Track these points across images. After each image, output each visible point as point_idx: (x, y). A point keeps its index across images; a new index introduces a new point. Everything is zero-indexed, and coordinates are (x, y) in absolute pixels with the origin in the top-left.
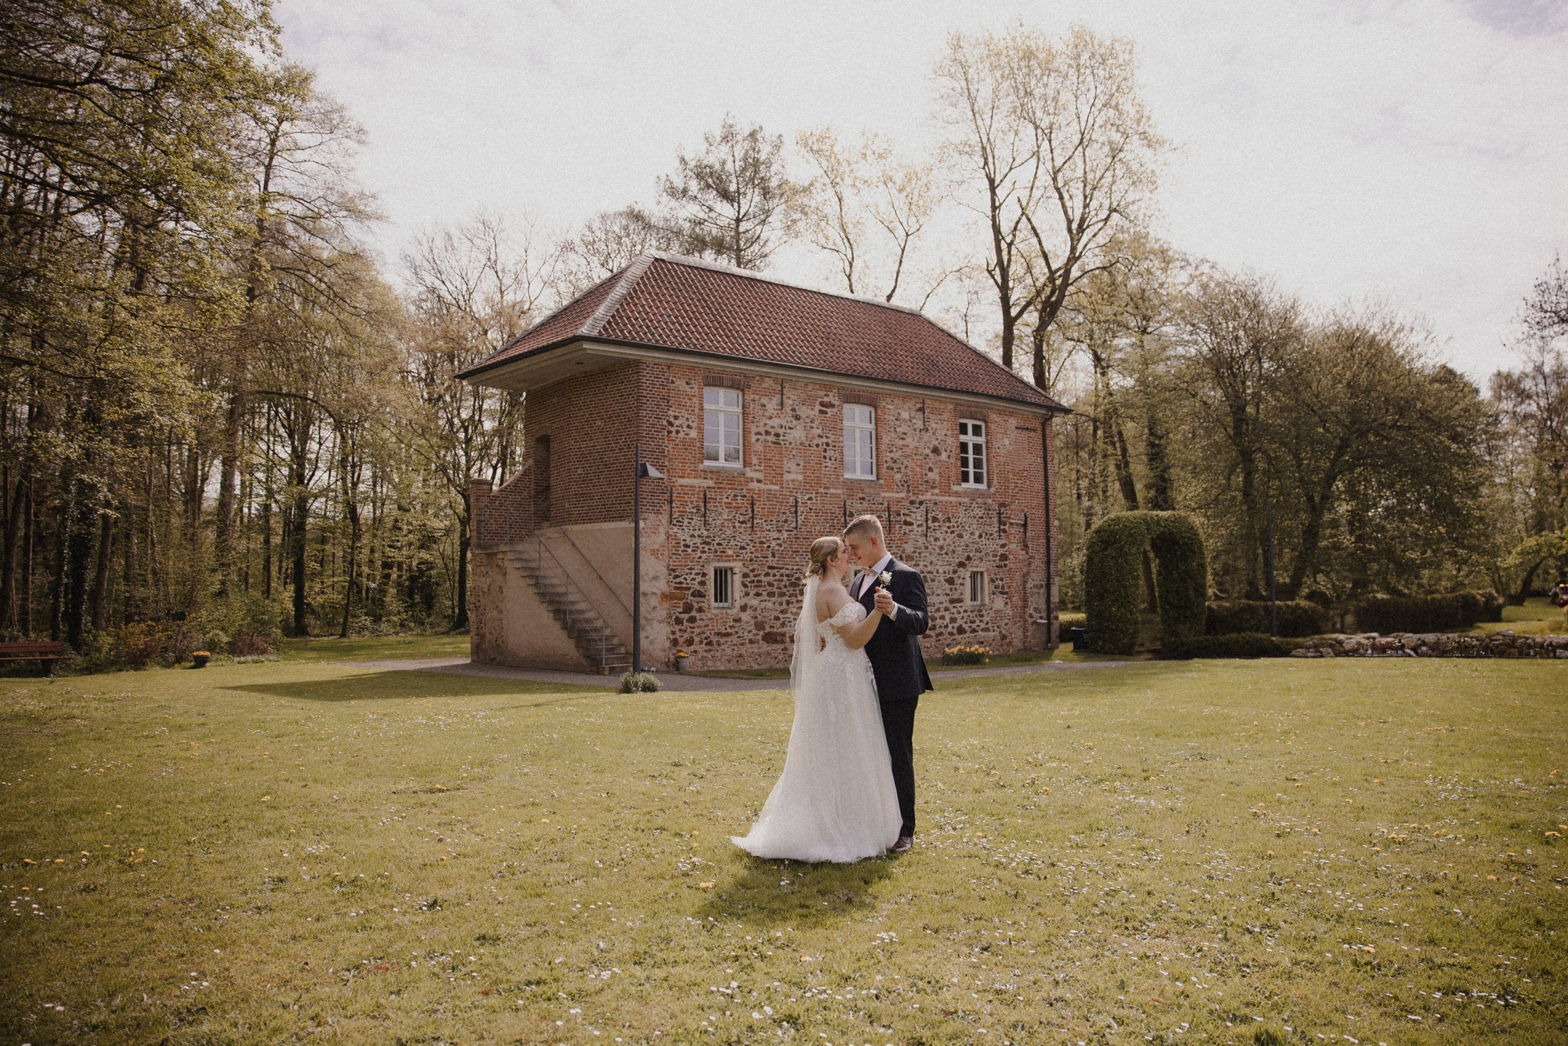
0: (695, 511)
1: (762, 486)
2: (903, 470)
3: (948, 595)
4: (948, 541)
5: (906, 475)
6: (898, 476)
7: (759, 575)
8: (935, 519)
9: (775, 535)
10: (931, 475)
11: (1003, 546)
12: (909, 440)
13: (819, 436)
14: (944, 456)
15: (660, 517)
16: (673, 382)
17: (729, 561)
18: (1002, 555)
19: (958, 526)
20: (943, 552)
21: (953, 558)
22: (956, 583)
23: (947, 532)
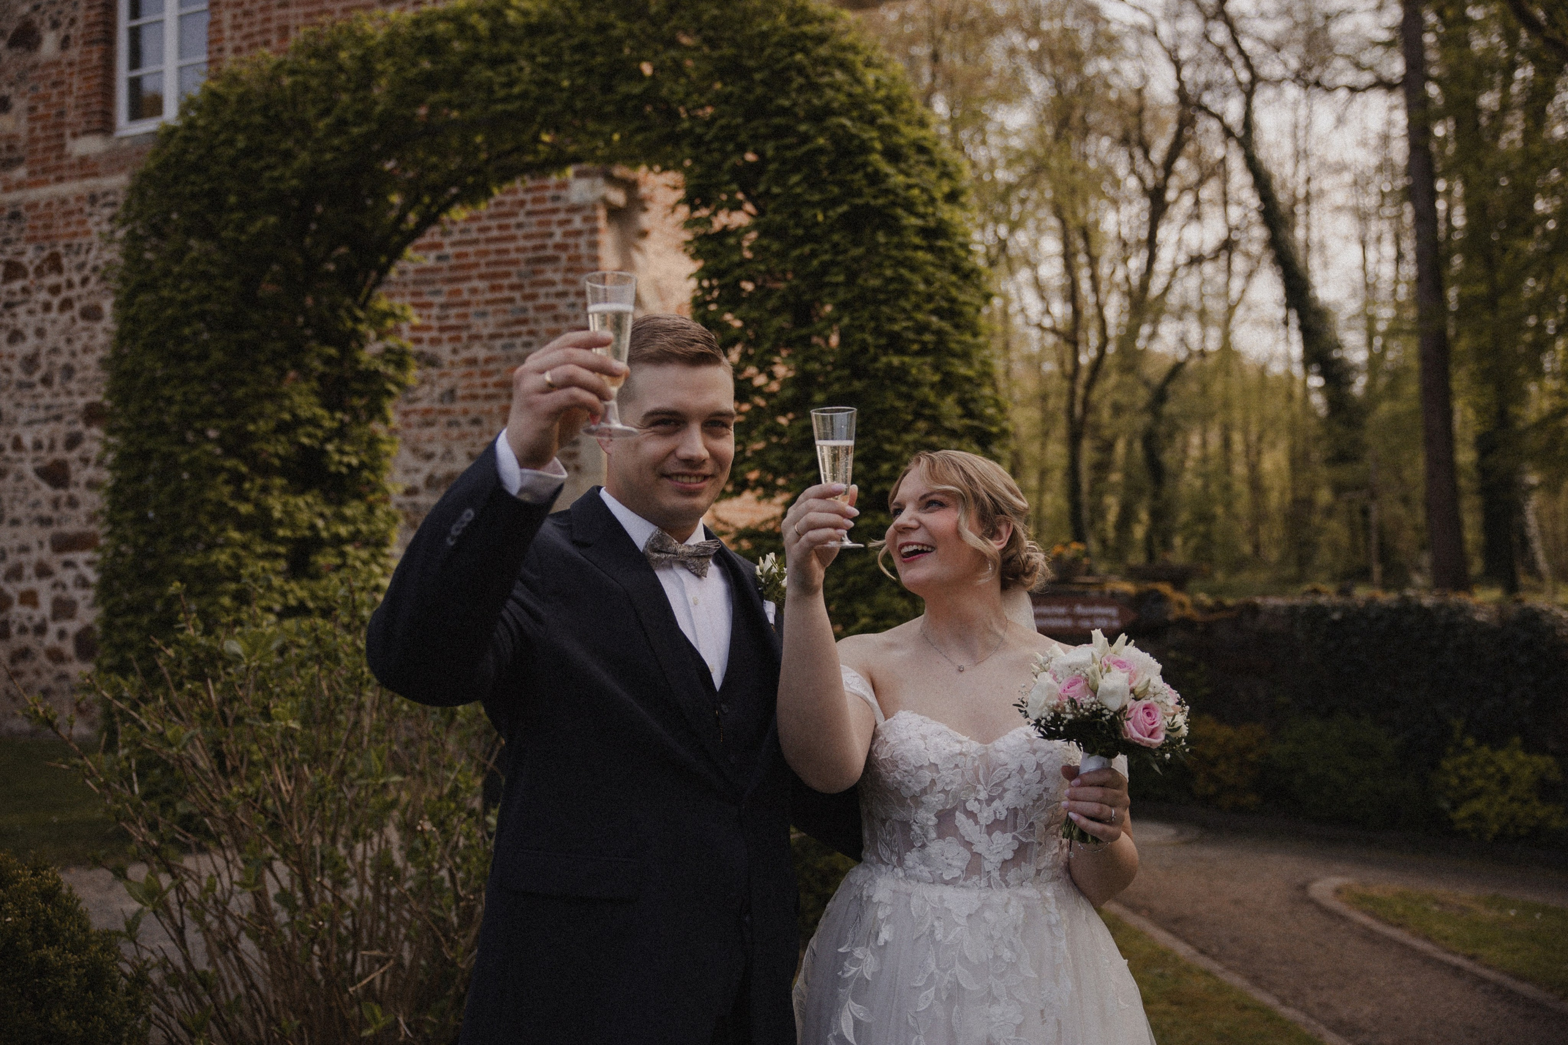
14: (49, 45)
19: (85, 281)
20: (37, 376)
21: (69, 393)
22: (74, 478)
23: (47, 307)
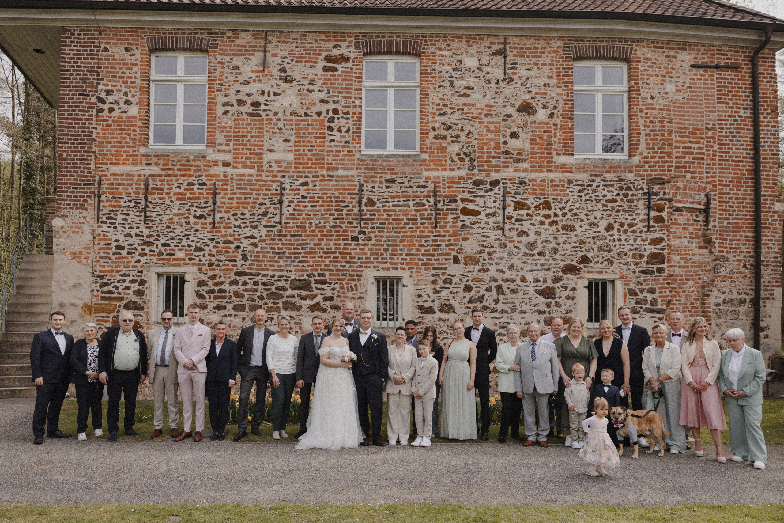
0: (132, 204)
1: (229, 170)
2: (463, 138)
3: (540, 312)
4: (543, 237)
5: (470, 145)
6: (454, 148)
7: (222, 283)
8: (519, 206)
9: (249, 232)
10: (514, 144)
11: (656, 242)
12: (475, 96)
13: (323, 101)
14: (541, 115)
15: (85, 213)
16: (106, 50)
17: (179, 265)
18: (653, 256)
19: (564, 215)
20: (536, 251)
21: (555, 259)
22: (558, 295)
23: (542, 223)
